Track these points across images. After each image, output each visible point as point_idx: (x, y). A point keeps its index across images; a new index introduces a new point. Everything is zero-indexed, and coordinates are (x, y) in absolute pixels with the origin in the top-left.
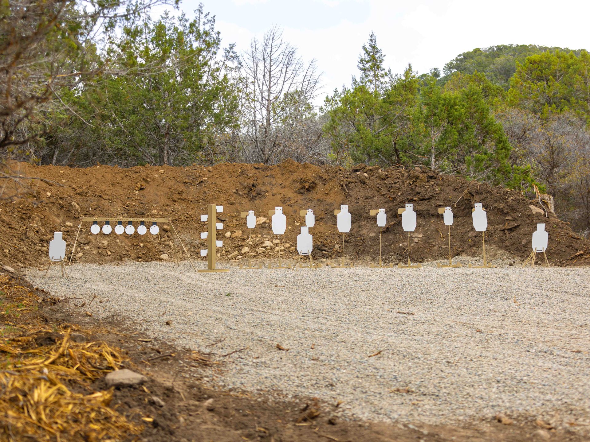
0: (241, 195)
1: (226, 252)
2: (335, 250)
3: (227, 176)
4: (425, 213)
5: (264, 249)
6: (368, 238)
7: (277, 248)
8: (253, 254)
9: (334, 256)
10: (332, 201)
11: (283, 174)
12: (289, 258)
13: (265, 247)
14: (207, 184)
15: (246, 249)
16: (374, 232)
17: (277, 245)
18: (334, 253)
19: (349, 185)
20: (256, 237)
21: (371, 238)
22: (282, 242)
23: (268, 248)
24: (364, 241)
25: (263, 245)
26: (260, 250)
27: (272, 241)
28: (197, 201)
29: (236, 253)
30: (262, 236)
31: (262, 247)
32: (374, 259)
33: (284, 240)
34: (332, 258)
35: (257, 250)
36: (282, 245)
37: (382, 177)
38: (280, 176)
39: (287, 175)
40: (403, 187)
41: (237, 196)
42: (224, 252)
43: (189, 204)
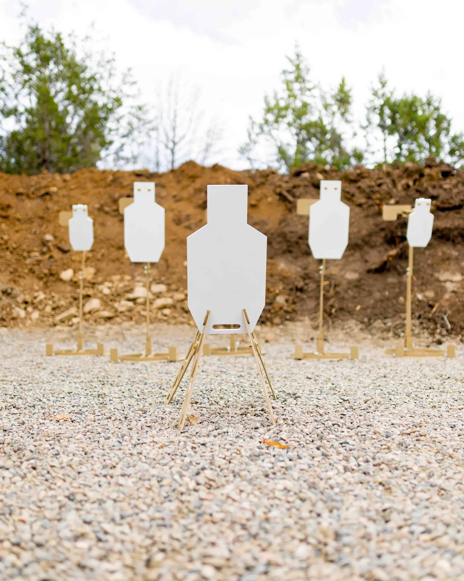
0: (107, 213)
1: (54, 309)
2: (276, 305)
3: (89, 185)
4: (456, 233)
5: (130, 304)
6: (344, 282)
7: (160, 302)
8: (106, 314)
9: (277, 320)
10: (264, 218)
11: (179, 182)
12: (182, 323)
13: (134, 300)
14: (55, 198)
15: (94, 304)
16: (355, 271)
17: (158, 295)
18: (276, 314)
19: (294, 190)
20: (122, 280)
21: (350, 282)
22: (169, 290)
23: (139, 301)
24: (338, 289)
25: (131, 296)
26: (123, 305)
27: (149, 289)
28: (30, 221)
29: (73, 310)
30: (133, 278)
31: (129, 300)
32: (367, 326)
33: (174, 287)
34: (273, 324)
35: (116, 305)
36: (170, 294)
37: (352, 177)
38: (173, 184)
39: (185, 182)
40: (394, 190)
41: (102, 214)
42: (48, 309)
43: (14, 224)
